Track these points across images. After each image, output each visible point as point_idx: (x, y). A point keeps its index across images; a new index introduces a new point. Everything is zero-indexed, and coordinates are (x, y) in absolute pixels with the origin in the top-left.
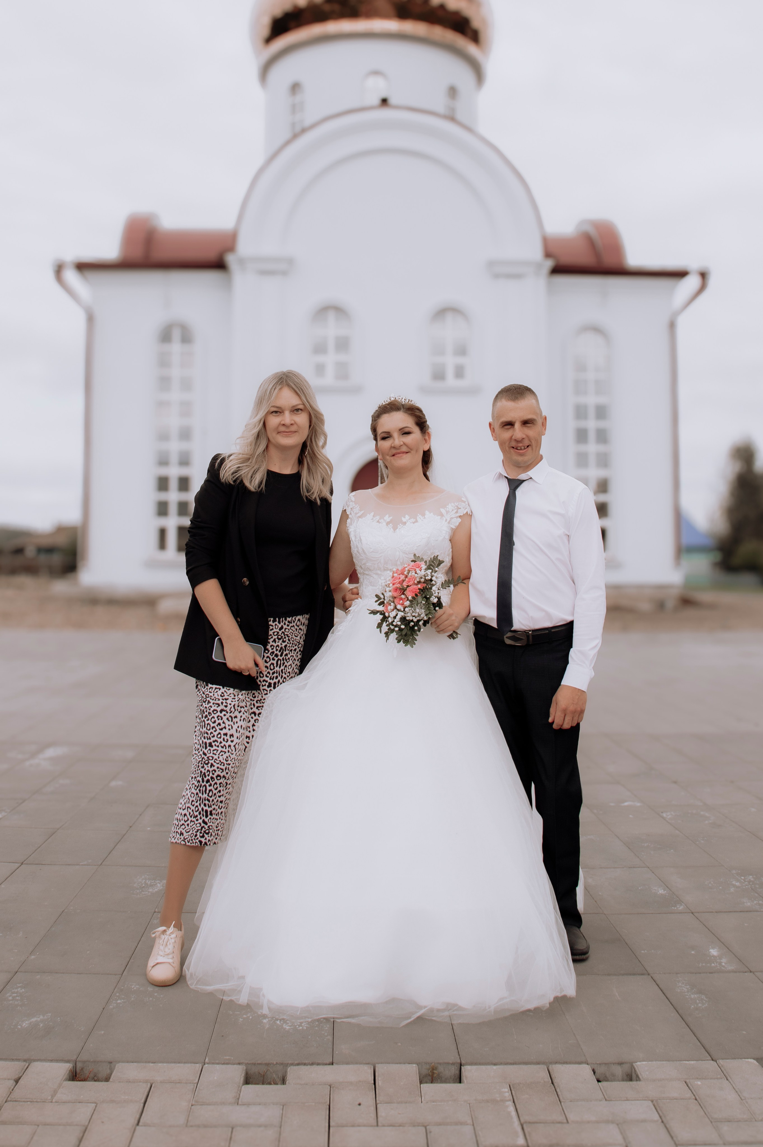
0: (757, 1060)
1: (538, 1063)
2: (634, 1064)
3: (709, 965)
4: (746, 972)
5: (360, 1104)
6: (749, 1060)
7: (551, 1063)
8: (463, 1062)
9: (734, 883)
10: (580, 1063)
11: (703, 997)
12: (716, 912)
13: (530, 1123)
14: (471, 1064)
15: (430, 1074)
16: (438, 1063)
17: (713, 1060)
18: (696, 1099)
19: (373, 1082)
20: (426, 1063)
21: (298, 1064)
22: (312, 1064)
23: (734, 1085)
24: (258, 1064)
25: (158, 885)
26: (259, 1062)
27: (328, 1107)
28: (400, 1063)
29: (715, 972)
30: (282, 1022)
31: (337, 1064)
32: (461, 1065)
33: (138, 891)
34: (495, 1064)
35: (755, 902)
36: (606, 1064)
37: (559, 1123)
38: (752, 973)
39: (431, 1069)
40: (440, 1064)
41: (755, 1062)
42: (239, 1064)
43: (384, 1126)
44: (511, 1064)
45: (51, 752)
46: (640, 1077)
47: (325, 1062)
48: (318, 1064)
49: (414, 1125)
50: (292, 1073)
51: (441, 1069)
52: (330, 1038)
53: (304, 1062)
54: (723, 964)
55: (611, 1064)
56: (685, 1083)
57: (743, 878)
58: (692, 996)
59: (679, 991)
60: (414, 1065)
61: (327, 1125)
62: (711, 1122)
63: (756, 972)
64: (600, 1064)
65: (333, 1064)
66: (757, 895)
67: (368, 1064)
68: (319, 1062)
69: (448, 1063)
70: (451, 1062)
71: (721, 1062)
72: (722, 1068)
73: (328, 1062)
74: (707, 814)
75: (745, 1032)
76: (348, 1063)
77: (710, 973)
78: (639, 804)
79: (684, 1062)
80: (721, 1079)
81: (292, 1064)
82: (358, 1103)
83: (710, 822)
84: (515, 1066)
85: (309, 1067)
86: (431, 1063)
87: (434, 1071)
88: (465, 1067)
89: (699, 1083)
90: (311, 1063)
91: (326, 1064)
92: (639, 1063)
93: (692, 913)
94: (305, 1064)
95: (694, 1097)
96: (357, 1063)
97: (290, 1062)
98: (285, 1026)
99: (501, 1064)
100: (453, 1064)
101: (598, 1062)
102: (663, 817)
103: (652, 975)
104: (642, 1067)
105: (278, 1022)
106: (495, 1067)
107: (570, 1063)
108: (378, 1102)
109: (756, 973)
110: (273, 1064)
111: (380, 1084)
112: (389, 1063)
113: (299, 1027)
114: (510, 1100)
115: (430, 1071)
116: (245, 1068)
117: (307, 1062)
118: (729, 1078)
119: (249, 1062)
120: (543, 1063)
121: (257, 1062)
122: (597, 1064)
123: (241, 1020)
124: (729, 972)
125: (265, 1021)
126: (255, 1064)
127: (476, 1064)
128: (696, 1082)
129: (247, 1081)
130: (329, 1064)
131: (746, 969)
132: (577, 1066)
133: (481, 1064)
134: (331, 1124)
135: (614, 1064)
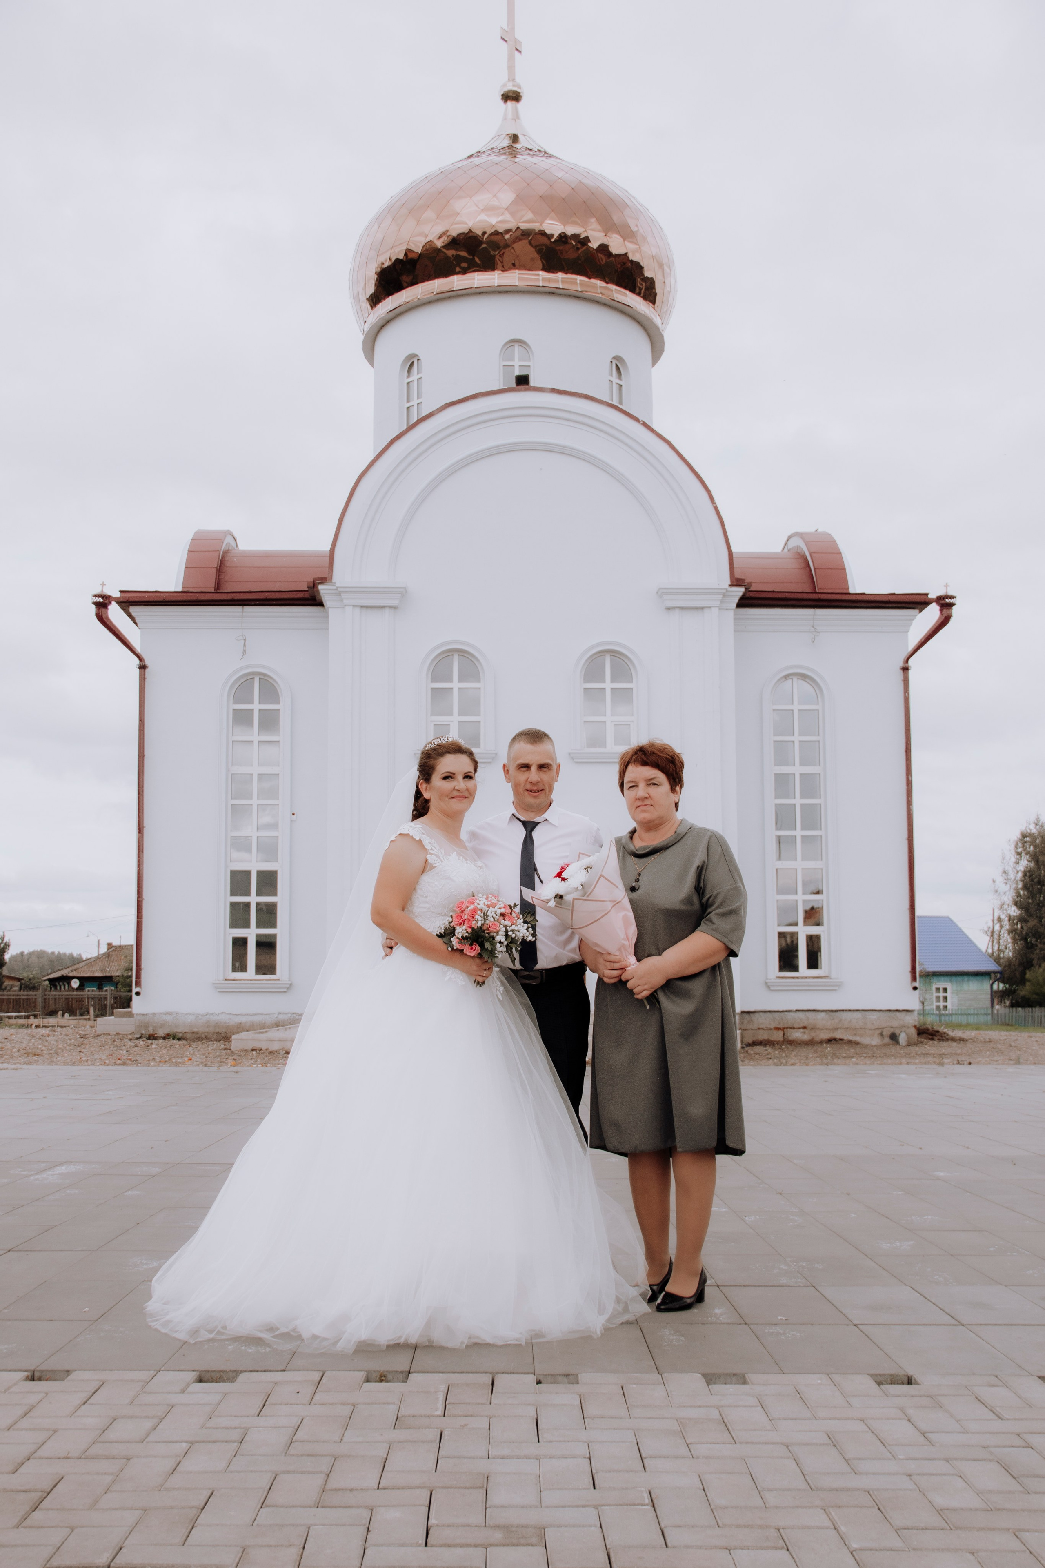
0: (704, 1375)
1: (486, 1373)
2: (579, 1375)
3: (705, 1319)
4: (740, 1324)
5: (298, 1393)
6: (694, 1374)
7: (498, 1373)
8: (411, 1370)
9: (782, 1267)
10: (528, 1373)
11: (683, 1338)
12: (744, 1286)
13: (453, 1403)
14: (420, 1372)
15: (378, 1380)
16: (387, 1371)
17: (659, 1374)
18: (624, 1395)
19: (318, 1381)
20: (375, 1371)
21: (251, 1371)
22: (265, 1371)
23: (667, 1388)
24: (211, 1371)
25: (155, 1263)
26: (214, 1369)
27: (268, 1395)
28: (350, 1371)
29: (707, 1324)
30: (246, 1348)
31: (288, 1371)
32: (409, 1373)
33: (131, 1267)
34: (442, 1373)
35: (793, 1280)
36: (552, 1375)
37: (482, 1404)
38: (747, 1325)
39: (379, 1376)
40: (389, 1372)
41: (700, 1376)
42: (193, 1371)
43: (315, 1405)
44: (458, 1373)
45: (63, 1169)
46: (580, 1382)
47: (277, 1369)
48: (271, 1371)
49: (344, 1404)
50: (242, 1377)
51: (390, 1377)
52: (290, 1357)
53: (257, 1369)
54: (721, 1318)
55: (557, 1375)
56: (622, 1388)
57: (795, 1263)
58: (671, 1337)
59: (660, 1334)
60: (363, 1372)
61: (262, 1404)
62: (628, 1408)
63: (752, 1324)
64: (546, 1375)
65: (285, 1371)
66: (799, 1275)
67: (319, 1371)
68: (272, 1369)
69: (397, 1371)
70: (400, 1370)
71: (665, 1375)
72: (664, 1379)
73: (279, 1369)
74: (796, 1218)
75: (705, 1359)
76: (298, 1370)
77: (702, 1324)
78: (724, 1210)
79: (629, 1374)
80: (658, 1384)
81: (245, 1371)
82: (297, 1391)
83: (796, 1224)
84: (462, 1374)
85: (261, 1373)
86: (380, 1371)
87: (383, 1378)
88: (412, 1374)
89: (634, 1386)
90: (263, 1370)
91: (278, 1371)
92: (584, 1374)
93: (718, 1286)
94: (257, 1371)
95: (622, 1393)
96: (308, 1370)
97: (242, 1369)
98: (247, 1350)
99: (449, 1372)
100: (402, 1372)
101: (544, 1374)
102: (743, 1220)
103: (640, 1324)
104: (584, 1377)
105: (243, 1348)
106: (441, 1375)
107: (516, 1373)
108: (317, 1391)
109: (751, 1326)
110: (226, 1371)
111: (324, 1381)
112: (339, 1370)
113: (262, 1350)
114: (443, 1392)
115: (378, 1378)
116: (198, 1373)
117: (259, 1369)
118: (666, 1385)
119: (203, 1370)
120: (490, 1373)
121: (211, 1370)
122: (543, 1375)
123: (206, 1346)
124: (723, 1324)
125: (230, 1347)
126: (208, 1371)
127: (424, 1372)
128: (631, 1386)
129: (200, 1380)
130: (281, 1371)
131: (743, 1322)
132: (522, 1375)
133: (428, 1372)
134: (266, 1404)
135: (560, 1375)
